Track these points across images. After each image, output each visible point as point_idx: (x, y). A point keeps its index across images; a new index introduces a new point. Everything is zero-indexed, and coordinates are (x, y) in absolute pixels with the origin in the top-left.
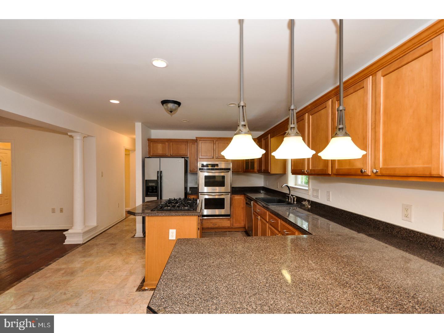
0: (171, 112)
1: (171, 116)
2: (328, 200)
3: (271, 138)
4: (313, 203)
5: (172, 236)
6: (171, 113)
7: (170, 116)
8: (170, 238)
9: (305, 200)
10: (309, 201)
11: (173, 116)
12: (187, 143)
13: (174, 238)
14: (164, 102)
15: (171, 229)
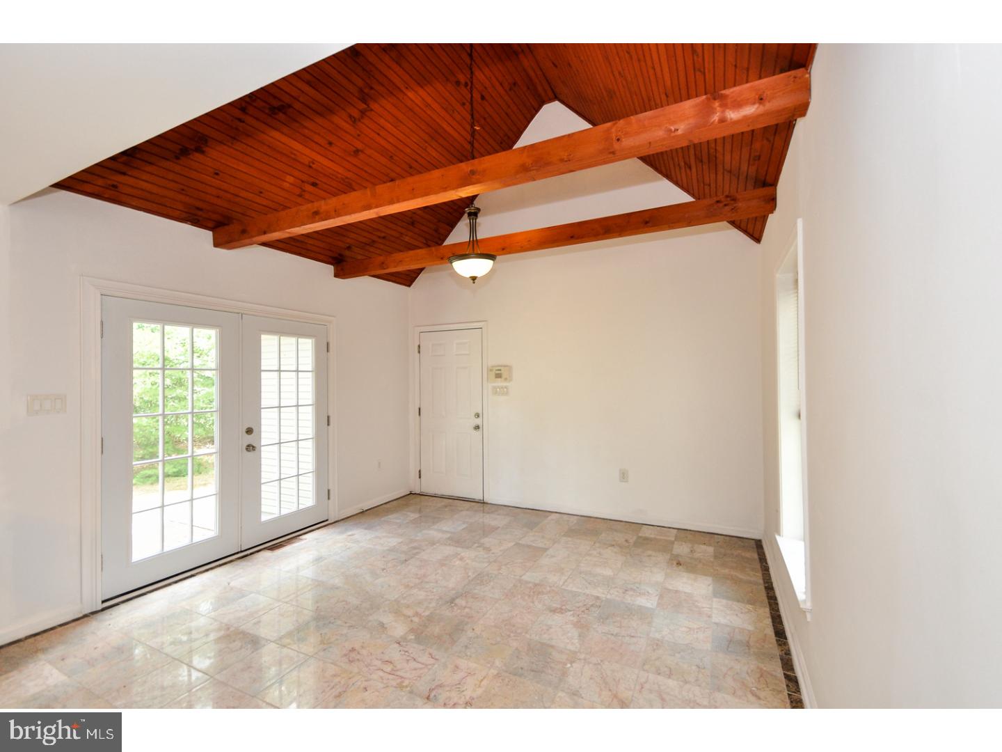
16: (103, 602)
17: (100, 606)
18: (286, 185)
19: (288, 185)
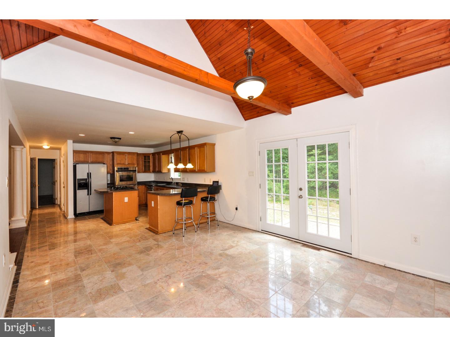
2: (188, 181)
3: (162, 155)
4: (183, 184)
5: (126, 200)
8: (125, 201)
9: (179, 183)
10: (181, 183)
12: (103, 154)
13: (127, 201)
14: (111, 138)
15: (126, 197)
16: (262, 230)
17: (261, 231)
18: (291, 77)
19: (291, 76)
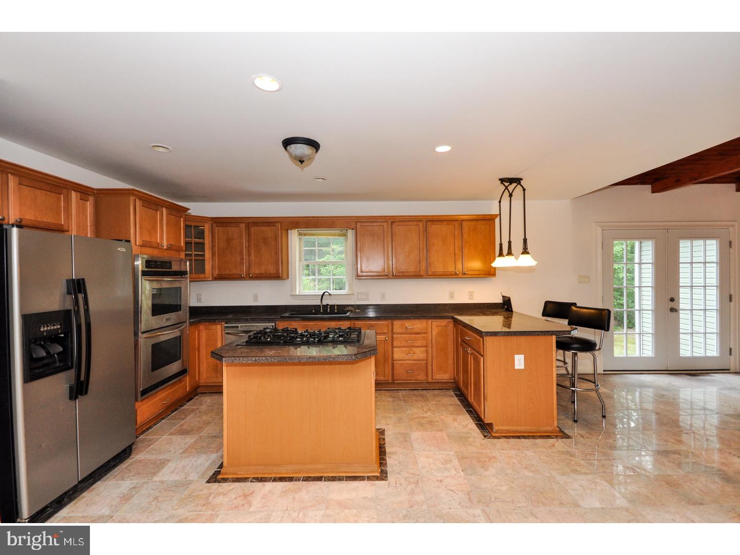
0: (302, 162)
1: (302, 170)
6: (302, 164)
7: (300, 170)
11: (306, 169)
16: (605, 371)
